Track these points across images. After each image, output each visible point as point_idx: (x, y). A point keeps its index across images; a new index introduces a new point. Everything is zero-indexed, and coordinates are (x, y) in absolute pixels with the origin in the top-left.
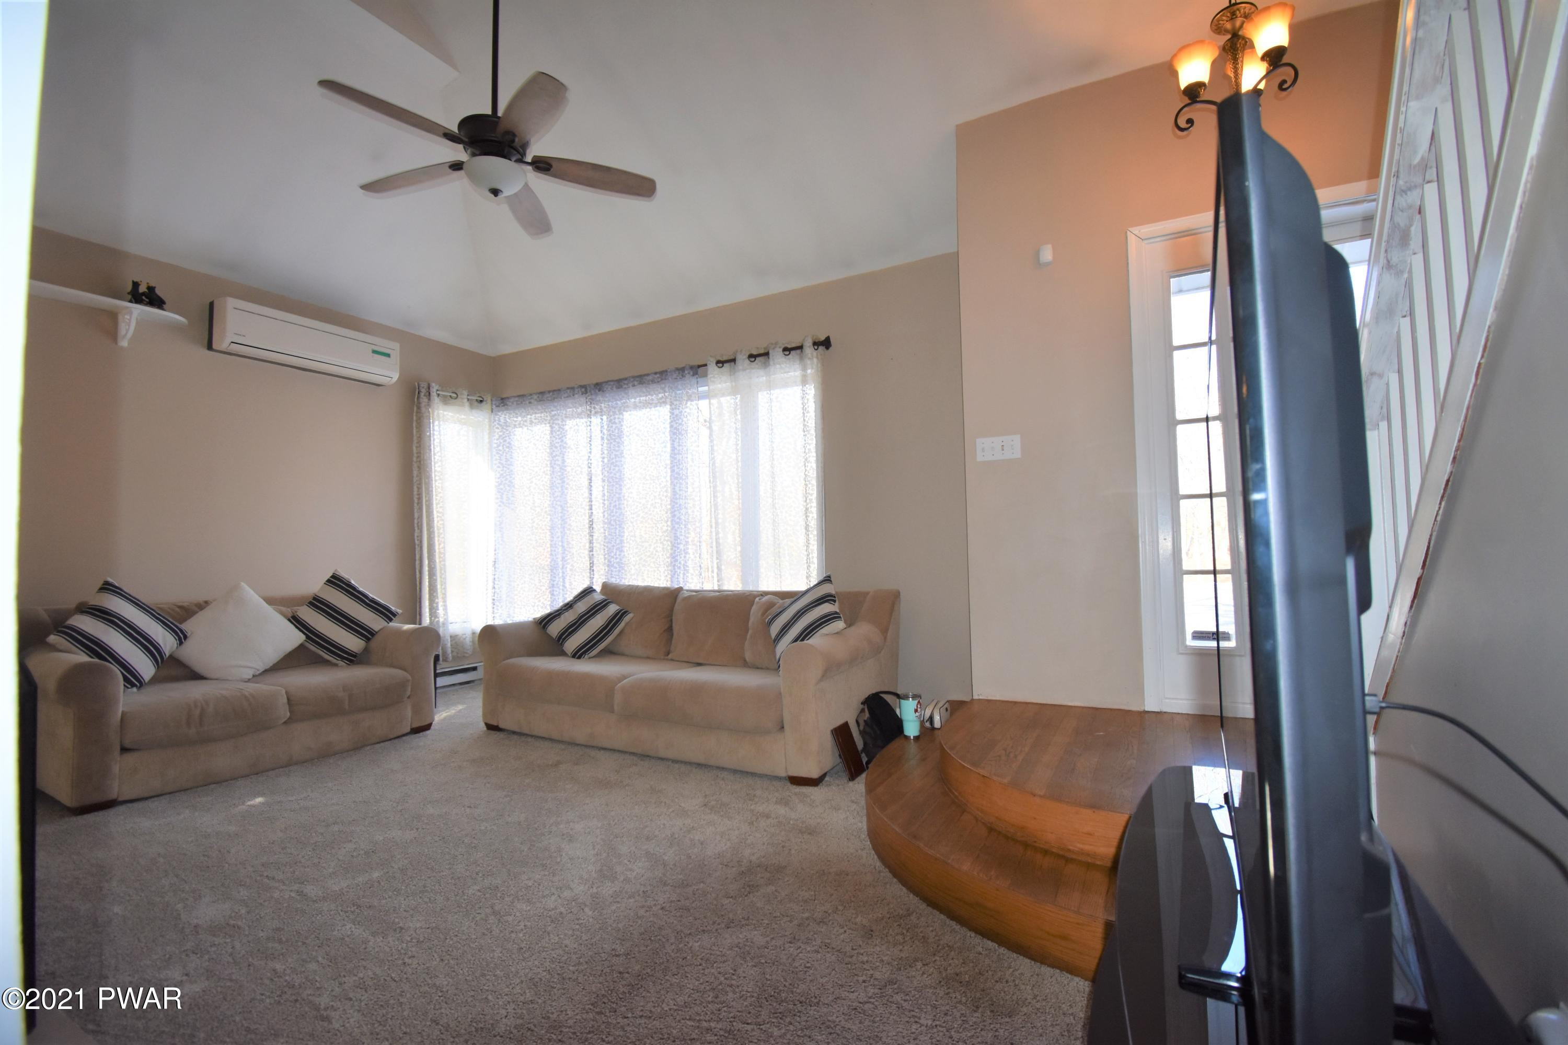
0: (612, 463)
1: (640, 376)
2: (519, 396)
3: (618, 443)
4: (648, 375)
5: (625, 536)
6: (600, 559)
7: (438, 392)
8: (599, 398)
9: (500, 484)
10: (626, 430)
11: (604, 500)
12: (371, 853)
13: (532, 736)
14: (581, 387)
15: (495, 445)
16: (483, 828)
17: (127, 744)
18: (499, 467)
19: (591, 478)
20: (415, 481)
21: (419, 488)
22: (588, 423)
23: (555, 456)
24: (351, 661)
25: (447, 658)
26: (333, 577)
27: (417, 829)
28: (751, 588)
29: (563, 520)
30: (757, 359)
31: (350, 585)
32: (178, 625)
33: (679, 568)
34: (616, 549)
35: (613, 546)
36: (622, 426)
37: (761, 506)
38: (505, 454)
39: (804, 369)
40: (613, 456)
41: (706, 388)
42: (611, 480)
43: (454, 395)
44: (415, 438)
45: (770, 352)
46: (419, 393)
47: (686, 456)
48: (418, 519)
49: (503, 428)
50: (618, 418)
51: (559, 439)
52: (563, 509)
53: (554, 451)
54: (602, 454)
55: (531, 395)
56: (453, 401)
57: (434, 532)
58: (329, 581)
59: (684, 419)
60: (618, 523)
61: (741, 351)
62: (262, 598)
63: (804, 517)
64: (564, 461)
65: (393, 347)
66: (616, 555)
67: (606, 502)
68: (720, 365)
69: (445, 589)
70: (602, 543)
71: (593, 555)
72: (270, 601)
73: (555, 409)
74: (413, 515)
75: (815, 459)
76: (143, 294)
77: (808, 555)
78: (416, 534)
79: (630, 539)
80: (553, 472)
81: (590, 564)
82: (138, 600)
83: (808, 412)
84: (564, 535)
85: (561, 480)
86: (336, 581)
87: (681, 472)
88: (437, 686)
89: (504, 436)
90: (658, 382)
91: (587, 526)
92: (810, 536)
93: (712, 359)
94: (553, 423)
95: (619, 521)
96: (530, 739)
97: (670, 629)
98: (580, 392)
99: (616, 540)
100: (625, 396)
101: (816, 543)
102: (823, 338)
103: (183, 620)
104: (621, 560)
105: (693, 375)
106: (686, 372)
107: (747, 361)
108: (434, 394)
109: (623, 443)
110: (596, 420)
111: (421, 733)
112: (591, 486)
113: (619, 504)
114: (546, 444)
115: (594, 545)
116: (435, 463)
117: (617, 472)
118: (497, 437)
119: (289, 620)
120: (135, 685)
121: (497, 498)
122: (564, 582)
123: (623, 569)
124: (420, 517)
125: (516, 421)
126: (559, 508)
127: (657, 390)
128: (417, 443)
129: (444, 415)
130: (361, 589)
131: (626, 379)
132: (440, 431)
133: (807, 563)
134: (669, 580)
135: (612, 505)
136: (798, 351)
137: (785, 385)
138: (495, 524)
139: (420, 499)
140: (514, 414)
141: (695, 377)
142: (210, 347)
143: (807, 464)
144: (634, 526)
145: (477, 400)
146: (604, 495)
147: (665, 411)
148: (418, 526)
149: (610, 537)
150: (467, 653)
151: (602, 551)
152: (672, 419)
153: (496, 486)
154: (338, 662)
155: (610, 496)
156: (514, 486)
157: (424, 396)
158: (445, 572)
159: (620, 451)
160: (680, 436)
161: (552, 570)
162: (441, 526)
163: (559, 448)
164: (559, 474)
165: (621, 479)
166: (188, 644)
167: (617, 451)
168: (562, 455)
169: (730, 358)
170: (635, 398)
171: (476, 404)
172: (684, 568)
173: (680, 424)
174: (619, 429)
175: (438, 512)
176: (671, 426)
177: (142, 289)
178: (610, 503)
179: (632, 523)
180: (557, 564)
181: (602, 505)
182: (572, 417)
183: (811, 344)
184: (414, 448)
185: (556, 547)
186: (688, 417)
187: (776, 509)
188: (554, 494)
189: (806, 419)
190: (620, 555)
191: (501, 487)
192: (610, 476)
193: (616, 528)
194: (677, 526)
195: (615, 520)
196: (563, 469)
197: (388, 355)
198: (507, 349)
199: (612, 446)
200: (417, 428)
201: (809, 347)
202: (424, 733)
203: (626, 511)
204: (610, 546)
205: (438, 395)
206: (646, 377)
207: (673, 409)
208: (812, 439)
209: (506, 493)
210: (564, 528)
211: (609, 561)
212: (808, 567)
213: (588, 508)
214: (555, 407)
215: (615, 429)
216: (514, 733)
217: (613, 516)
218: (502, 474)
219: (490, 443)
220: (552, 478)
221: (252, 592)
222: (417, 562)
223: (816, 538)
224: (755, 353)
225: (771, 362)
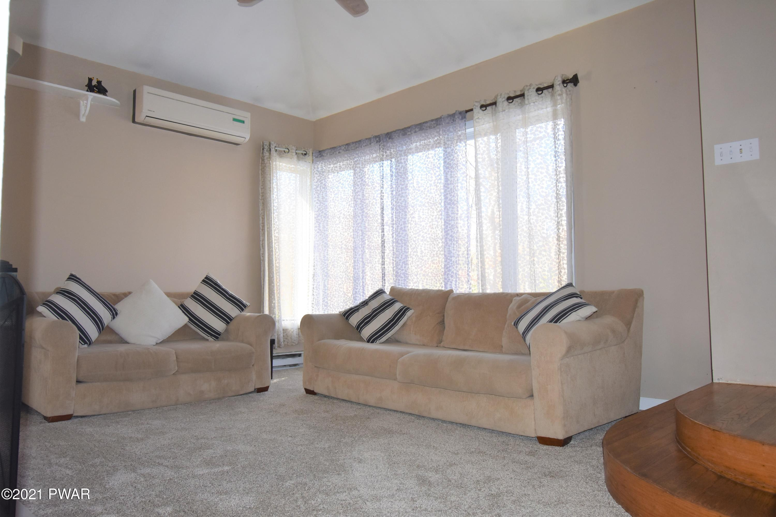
0: (399, 195)
1: (421, 125)
2: (331, 148)
3: (404, 178)
4: (426, 122)
5: (409, 253)
6: (389, 268)
7: (276, 148)
8: (389, 144)
9: (318, 216)
10: (409, 167)
11: (393, 224)
12: (224, 456)
13: (338, 399)
14: (376, 137)
15: (315, 187)
16: (299, 449)
17: (81, 379)
18: (317, 203)
19: (383, 207)
20: (260, 213)
21: (263, 219)
22: (381, 164)
23: (357, 192)
24: (217, 338)
25: (280, 345)
26: (207, 278)
27: (255, 446)
28: (510, 291)
29: (363, 242)
30: (514, 100)
31: (216, 284)
32: (113, 305)
33: (452, 276)
34: (402, 263)
35: (400, 260)
36: (406, 165)
37: (518, 222)
38: (321, 193)
39: (555, 105)
40: (399, 189)
41: (472, 129)
42: (398, 208)
43: (287, 150)
44: (261, 182)
45: (526, 93)
46: (263, 149)
47: (457, 185)
48: (262, 241)
49: (320, 174)
50: (404, 159)
51: (360, 178)
52: (363, 233)
53: (356, 188)
54: (391, 188)
55: (340, 146)
56: (286, 154)
57: (272, 251)
58: (203, 281)
59: (455, 155)
60: (404, 242)
61: (501, 95)
62: (164, 293)
63: (556, 230)
64: (363, 195)
65: (246, 116)
66: (402, 267)
67: (394, 226)
68: (484, 109)
69: (279, 293)
70: (392, 258)
71: (384, 267)
72: (169, 295)
73: (357, 156)
74: (260, 238)
75: (565, 179)
76: (95, 86)
77: (560, 262)
78: (261, 252)
79: (413, 255)
80: (356, 204)
81: (383, 274)
82: (89, 287)
83: (559, 140)
84: (364, 253)
85: (361, 210)
86: (208, 281)
87: (453, 199)
88: (273, 365)
89: (320, 180)
90: (434, 127)
91: (380, 245)
92: (561, 245)
93: (477, 104)
94: (356, 167)
95: (405, 240)
96: (335, 401)
97: (442, 323)
98: (375, 141)
99: (402, 256)
100: (409, 141)
101: (566, 251)
102: (571, 77)
103: (116, 303)
104: (406, 271)
105: (462, 119)
106: (456, 117)
107: (506, 103)
108: (273, 150)
109: (408, 178)
110: (386, 163)
111: (262, 393)
112: (383, 214)
113: (405, 227)
114: (351, 183)
115: (386, 259)
116: (273, 200)
117: (403, 202)
118: (316, 180)
119: (179, 307)
120: (87, 343)
121: (316, 227)
122: (363, 290)
123: (408, 279)
124: (264, 240)
125: (329, 168)
126: (360, 232)
127: (434, 134)
128: (262, 186)
129: (279, 166)
130: (224, 287)
131: (409, 127)
132: (277, 177)
133: (559, 269)
134: (444, 286)
135: (399, 228)
136: (550, 90)
137: (539, 120)
138: (314, 246)
139: (263, 226)
140: (328, 162)
141: (464, 120)
142: (134, 121)
143: (558, 184)
144: (416, 244)
145: (302, 153)
146: (393, 221)
147: (440, 151)
148: (262, 247)
149: (397, 253)
150: (294, 343)
151: (392, 265)
152: (446, 156)
153: (315, 218)
154: (208, 338)
155: (398, 220)
156: (328, 217)
157: (267, 151)
158: (279, 280)
159: (405, 185)
160: (452, 170)
161: (355, 281)
162: (277, 247)
163: (360, 186)
164: (360, 205)
165: (406, 207)
166: (118, 318)
167: (403, 185)
168: (362, 191)
169: (491, 102)
170: (417, 142)
171: (302, 156)
172: (456, 276)
173: (452, 160)
174: (404, 167)
175: (275, 236)
176: (445, 162)
177: (94, 83)
178: (398, 226)
179: (414, 241)
180: (359, 276)
181: (391, 228)
182: (369, 162)
183: (560, 82)
184: (260, 189)
185: (358, 263)
186: (458, 153)
187: (531, 224)
188: (356, 221)
189: (557, 146)
190: (405, 267)
191: (319, 218)
192: (398, 205)
193: (402, 246)
194: (450, 242)
195: (401, 240)
196: (363, 202)
197: (243, 122)
198: (323, 114)
199: (399, 181)
200: (262, 175)
201: (559, 85)
202: (264, 393)
203: (410, 232)
204: (397, 260)
205: (276, 151)
206: (425, 124)
207: (446, 148)
208: (562, 163)
209: (322, 223)
210: (364, 247)
211: (397, 272)
212: (560, 273)
213: (380, 231)
214: (357, 154)
215: (401, 168)
216: (325, 396)
217: (400, 236)
218: (319, 209)
219: (311, 185)
220: (355, 209)
221: (156, 286)
222: (262, 273)
223: (566, 247)
224: (512, 95)
225: (526, 102)
